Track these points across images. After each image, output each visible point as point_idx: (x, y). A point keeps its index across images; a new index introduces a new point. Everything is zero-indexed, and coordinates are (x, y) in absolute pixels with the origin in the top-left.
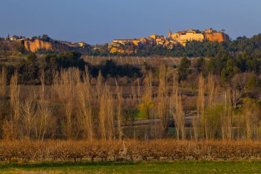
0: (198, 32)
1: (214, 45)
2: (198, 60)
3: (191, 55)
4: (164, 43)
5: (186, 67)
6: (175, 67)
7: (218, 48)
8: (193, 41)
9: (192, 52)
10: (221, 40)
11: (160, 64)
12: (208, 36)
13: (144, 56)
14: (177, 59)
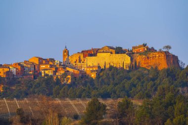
0: (119, 51)
1: (151, 76)
2: (120, 105)
3: (106, 96)
4: (55, 72)
5: (97, 118)
6: (76, 117)
7: (157, 82)
8: (111, 68)
9: (109, 88)
10: (163, 65)
11: (47, 113)
12: (138, 58)
13: (18, 97)
14: (81, 102)
